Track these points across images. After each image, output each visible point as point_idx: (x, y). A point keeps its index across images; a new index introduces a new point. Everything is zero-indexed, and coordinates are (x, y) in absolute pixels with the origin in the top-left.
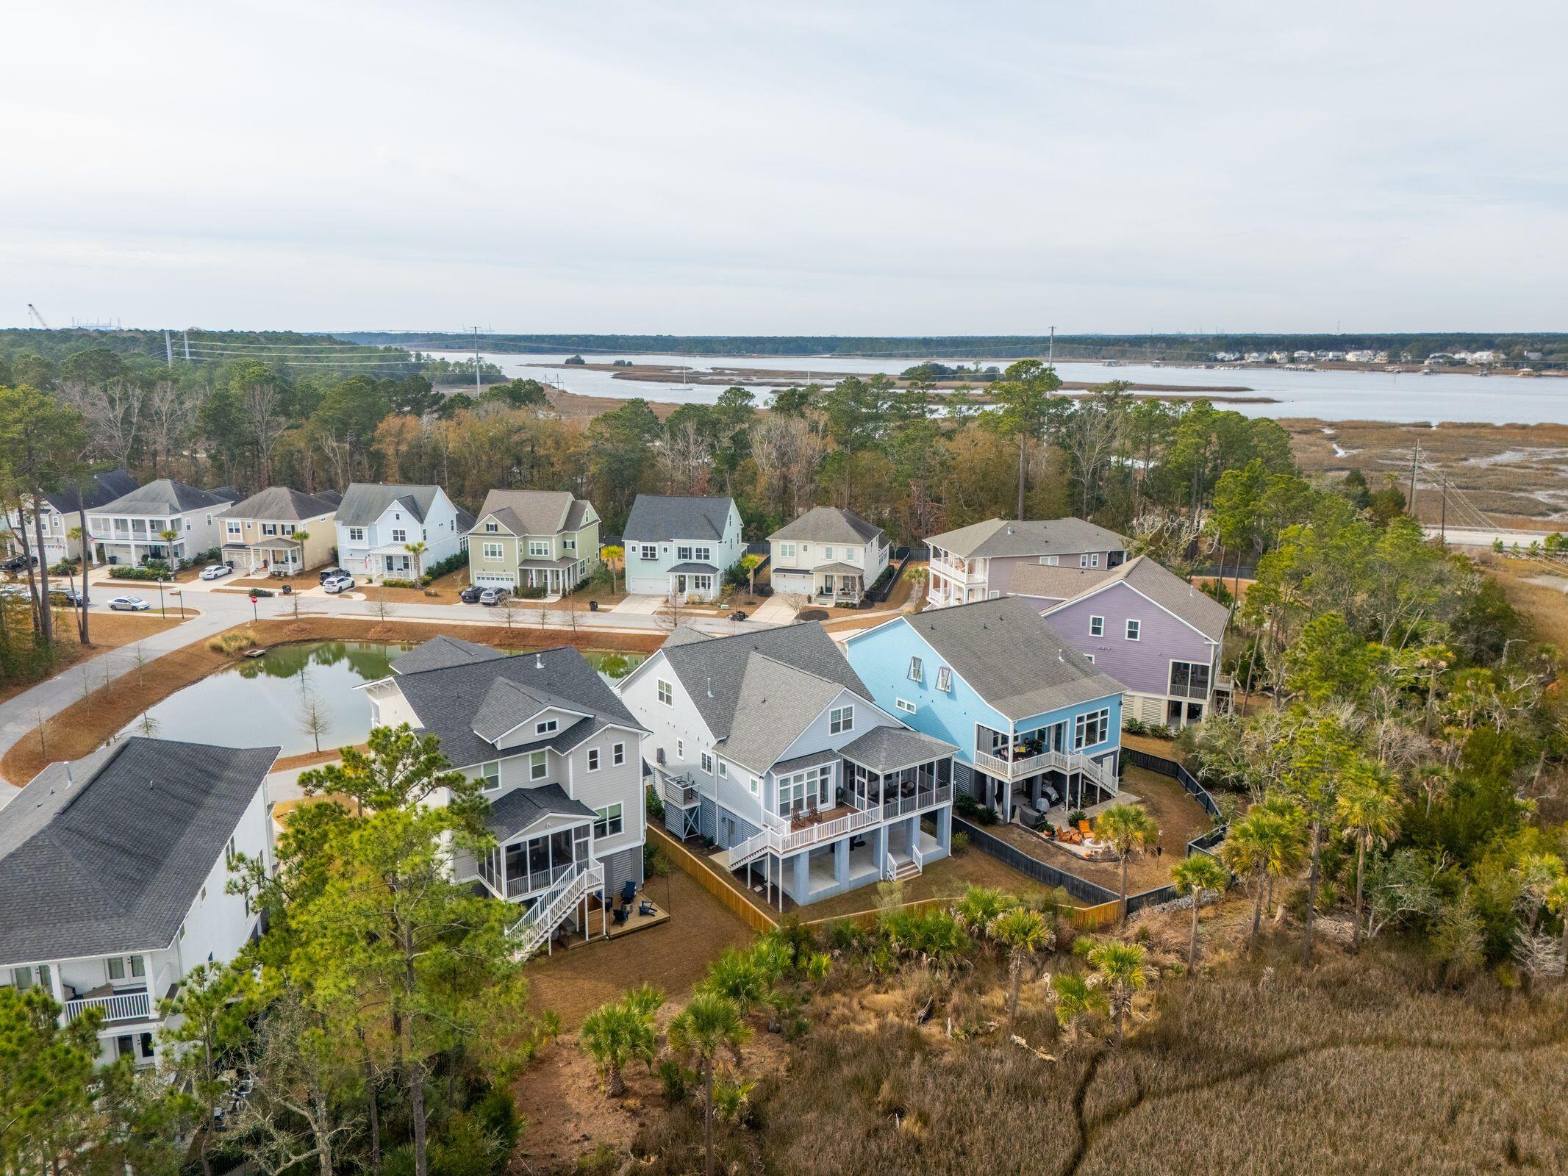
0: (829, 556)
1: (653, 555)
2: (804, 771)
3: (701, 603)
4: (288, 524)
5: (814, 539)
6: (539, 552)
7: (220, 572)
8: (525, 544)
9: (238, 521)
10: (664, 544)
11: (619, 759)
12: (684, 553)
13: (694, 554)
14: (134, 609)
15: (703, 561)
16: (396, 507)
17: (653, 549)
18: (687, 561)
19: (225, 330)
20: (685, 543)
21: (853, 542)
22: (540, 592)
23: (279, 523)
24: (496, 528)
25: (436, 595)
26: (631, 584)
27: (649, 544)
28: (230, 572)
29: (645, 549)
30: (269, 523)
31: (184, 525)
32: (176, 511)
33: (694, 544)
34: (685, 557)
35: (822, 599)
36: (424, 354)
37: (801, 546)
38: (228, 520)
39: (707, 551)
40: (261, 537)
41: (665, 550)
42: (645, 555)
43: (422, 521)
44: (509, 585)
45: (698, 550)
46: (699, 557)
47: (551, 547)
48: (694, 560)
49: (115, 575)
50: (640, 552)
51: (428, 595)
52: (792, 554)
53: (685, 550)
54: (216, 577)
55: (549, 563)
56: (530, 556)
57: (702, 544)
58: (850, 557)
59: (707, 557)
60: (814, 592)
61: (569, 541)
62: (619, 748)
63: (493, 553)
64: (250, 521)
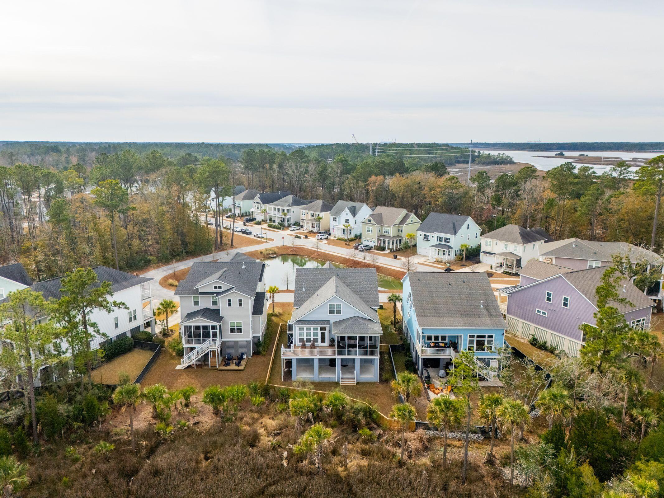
0: (506, 248)
1: (428, 238)
2: (312, 327)
3: (442, 262)
4: (317, 213)
5: (500, 240)
6: (387, 232)
7: (295, 229)
8: (382, 229)
9: (305, 211)
10: (432, 234)
11: (240, 305)
12: (440, 239)
13: (444, 240)
14: (259, 237)
15: (447, 244)
16: (347, 210)
17: (428, 236)
18: (440, 243)
19: (431, 142)
20: (440, 235)
21: (517, 242)
22: (383, 249)
23: (315, 213)
24: (370, 221)
25: (349, 245)
26: (419, 250)
27: (426, 234)
28: (300, 229)
29: (425, 235)
30: (313, 213)
31: (292, 211)
32: (289, 206)
33: (444, 235)
34: (440, 241)
35: (498, 269)
36: (481, 152)
37: (495, 241)
38: (302, 211)
39: (449, 239)
40: (310, 217)
41: (433, 237)
42: (425, 238)
43: (354, 216)
44: (372, 244)
45: (445, 238)
46: (445, 241)
47: (391, 231)
48: (443, 243)
49: (270, 226)
50: (423, 236)
51: (346, 244)
52: (490, 245)
53: (440, 237)
54: (294, 230)
55: (389, 237)
56: (384, 234)
57: (448, 236)
58: (515, 250)
59: (449, 242)
60: (494, 264)
61: (400, 229)
62: (240, 301)
63: (369, 231)
64: (307, 211)
